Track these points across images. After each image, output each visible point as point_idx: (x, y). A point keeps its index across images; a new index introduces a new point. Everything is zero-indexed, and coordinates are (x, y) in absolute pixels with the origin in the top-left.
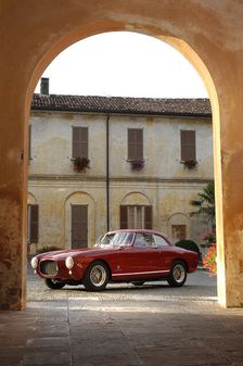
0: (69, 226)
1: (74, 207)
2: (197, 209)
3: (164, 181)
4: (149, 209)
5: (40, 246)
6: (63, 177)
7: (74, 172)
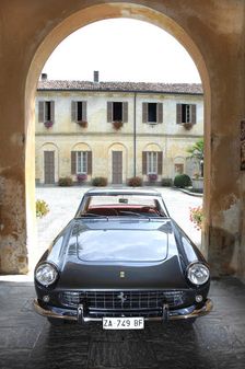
0: (110, 164)
1: (113, 152)
2: (191, 155)
3: (171, 136)
4: (160, 154)
5: (93, 177)
6: (108, 134)
7: (113, 131)
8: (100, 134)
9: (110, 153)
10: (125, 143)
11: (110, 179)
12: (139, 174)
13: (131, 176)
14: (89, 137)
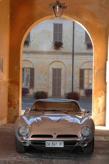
0: (51, 80)
1: (54, 69)
5: (35, 91)
6: (49, 53)
7: (54, 50)
8: (42, 53)
9: (51, 70)
10: (64, 61)
11: (50, 93)
12: (77, 90)
13: (69, 91)
14: (31, 55)
